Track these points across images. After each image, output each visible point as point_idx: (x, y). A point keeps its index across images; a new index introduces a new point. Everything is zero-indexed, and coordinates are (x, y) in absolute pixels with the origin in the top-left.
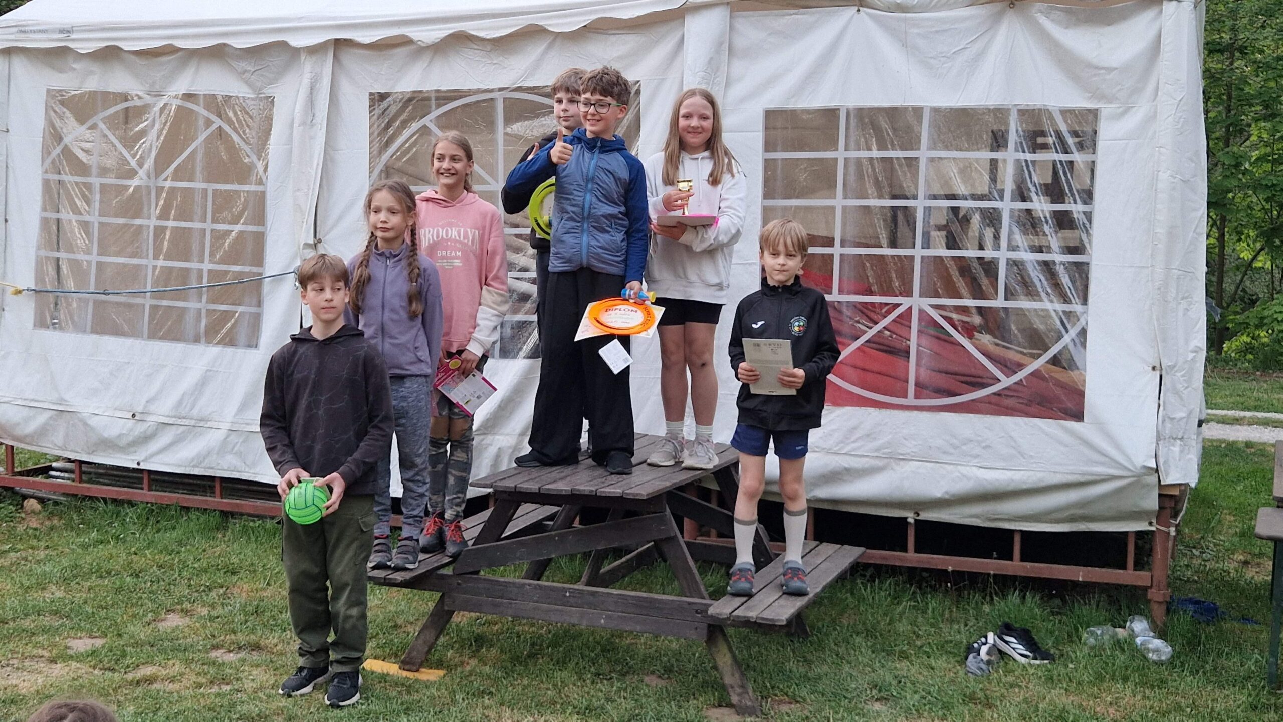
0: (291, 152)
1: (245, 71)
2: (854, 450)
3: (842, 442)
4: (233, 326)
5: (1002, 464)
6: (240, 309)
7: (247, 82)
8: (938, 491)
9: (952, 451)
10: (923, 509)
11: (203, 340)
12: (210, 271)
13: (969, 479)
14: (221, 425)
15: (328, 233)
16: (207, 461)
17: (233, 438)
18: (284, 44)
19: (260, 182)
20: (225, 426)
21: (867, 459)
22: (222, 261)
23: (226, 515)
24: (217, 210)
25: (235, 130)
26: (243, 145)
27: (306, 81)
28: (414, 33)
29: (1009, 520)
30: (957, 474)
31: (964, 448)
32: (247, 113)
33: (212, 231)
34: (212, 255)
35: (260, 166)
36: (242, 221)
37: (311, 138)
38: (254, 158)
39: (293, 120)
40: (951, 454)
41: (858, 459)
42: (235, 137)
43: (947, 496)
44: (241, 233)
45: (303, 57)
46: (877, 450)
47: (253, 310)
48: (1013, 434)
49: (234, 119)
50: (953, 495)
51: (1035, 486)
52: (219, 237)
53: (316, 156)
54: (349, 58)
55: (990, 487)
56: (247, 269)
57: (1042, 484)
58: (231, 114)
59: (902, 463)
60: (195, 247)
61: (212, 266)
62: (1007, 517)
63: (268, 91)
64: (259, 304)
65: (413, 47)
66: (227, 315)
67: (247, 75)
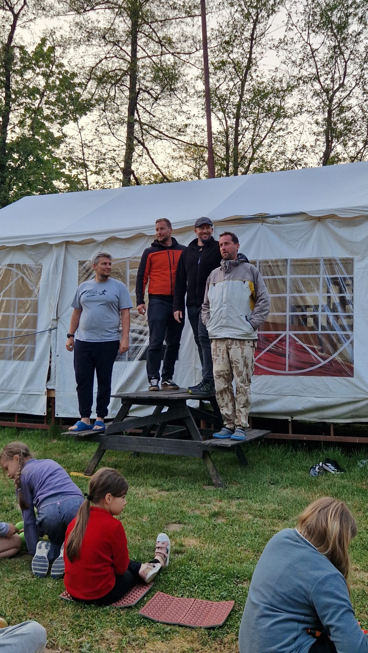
0: (48, 284)
1: (32, 255)
2: (266, 392)
3: (261, 389)
4: (24, 353)
5: (324, 396)
6: (27, 346)
7: (33, 259)
8: (299, 407)
9: (304, 391)
10: (294, 416)
11: (12, 359)
12: (16, 331)
13: (311, 402)
14: (18, 392)
15: (62, 315)
16: (12, 407)
17: (23, 397)
18: (47, 244)
19: (36, 296)
20: (20, 392)
21: (271, 396)
22: (21, 327)
23: (19, 429)
24: (19, 308)
25: (27, 277)
26: (30, 283)
27: (54, 257)
28: (95, 238)
29: (328, 418)
30: (306, 400)
31: (308, 390)
32: (32, 271)
33: (17, 316)
34: (17, 325)
35: (36, 291)
36: (29, 311)
37: (56, 279)
38: (34, 287)
39: (49, 273)
40: (303, 392)
41: (267, 396)
42: (27, 280)
43: (303, 409)
44: (28, 316)
45: (54, 249)
46: (275, 392)
47: (32, 346)
48: (327, 383)
49: (27, 273)
50: (305, 409)
51: (336, 403)
52: (20, 318)
53: (58, 285)
54: (72, 248)
55: (319, 405)
56: (30, 330)
57: (340, 403)
58: (25, 271)
59: (285, 397)
60: (10, 322)
61: (16, 330)
62: (327, 417)
63: (40, 262)
64: (35, 343)
65: (96, 243)
66: (22, 348)
67: (32, 256)
